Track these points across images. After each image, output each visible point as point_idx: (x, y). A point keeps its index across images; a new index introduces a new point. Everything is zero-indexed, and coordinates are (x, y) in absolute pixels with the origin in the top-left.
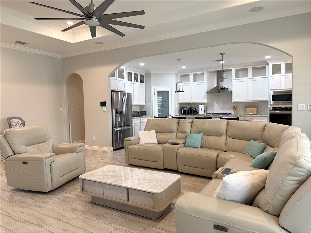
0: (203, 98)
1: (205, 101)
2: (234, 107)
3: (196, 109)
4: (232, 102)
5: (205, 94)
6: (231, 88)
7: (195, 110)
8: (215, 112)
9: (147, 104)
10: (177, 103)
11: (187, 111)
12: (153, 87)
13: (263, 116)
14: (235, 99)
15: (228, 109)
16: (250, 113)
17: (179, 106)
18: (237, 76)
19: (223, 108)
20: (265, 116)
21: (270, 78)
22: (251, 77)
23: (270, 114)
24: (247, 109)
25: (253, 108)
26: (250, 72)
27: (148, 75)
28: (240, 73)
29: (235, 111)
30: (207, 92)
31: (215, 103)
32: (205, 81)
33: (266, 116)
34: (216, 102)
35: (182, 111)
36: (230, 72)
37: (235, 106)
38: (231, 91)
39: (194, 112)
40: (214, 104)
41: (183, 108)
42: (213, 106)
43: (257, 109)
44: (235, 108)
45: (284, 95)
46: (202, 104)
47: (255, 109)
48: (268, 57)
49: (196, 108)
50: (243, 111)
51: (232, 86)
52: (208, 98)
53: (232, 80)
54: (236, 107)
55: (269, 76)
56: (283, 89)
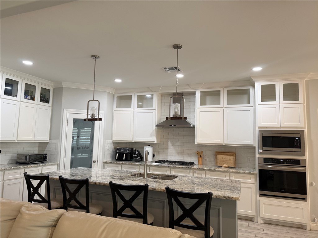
0: (151, 136)
1: (154, 140)
2: (198, 153)
3: (139, 153)
4: (196, 143)
5: (154, 128)
6: (194, 122)
7: (137, 154)
8: (170, 159)
9: (53, 141)
10: (110, 141)
11: (125, 155)
12: (65, 112)
13: (247, 173)
14: (200, 139)
15: (189, 154)
16: (225, 165)
17: (112, 146)
18: (203, 103)
19: (182, 154)
20: (250, 174)
21: (258, 108)
22: (226, 105)
23: (260, 170)
24: (220, 157)
25: (228, 157)
26: (224, 98)
27: (59, 90)
28: (208, 99)
29: (200, 159)
30: (156, 126)
31: (170, 144)
32: (154, 108)
33: (253, 174)
34: (171, 142)
35: (117, 154)
36: (193, 96)
37: (200, 151)
38: (194, 127)
39: (136, 157)
40: (168, 145)
41: (120, 150)
42: (167, 149)
43: (235, 159)
44: (200, 155)
45: (283, 137)
46: (149, 144)
47: (232, 158)
48: (257, 69)
49: (140, 150)
50: (213, 159)
51: (195, 118)
52: (158, 135)
53: (196, 109)
54: (202, 152)
55: (256, 105)
56: (281, 127)
